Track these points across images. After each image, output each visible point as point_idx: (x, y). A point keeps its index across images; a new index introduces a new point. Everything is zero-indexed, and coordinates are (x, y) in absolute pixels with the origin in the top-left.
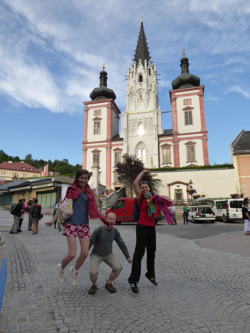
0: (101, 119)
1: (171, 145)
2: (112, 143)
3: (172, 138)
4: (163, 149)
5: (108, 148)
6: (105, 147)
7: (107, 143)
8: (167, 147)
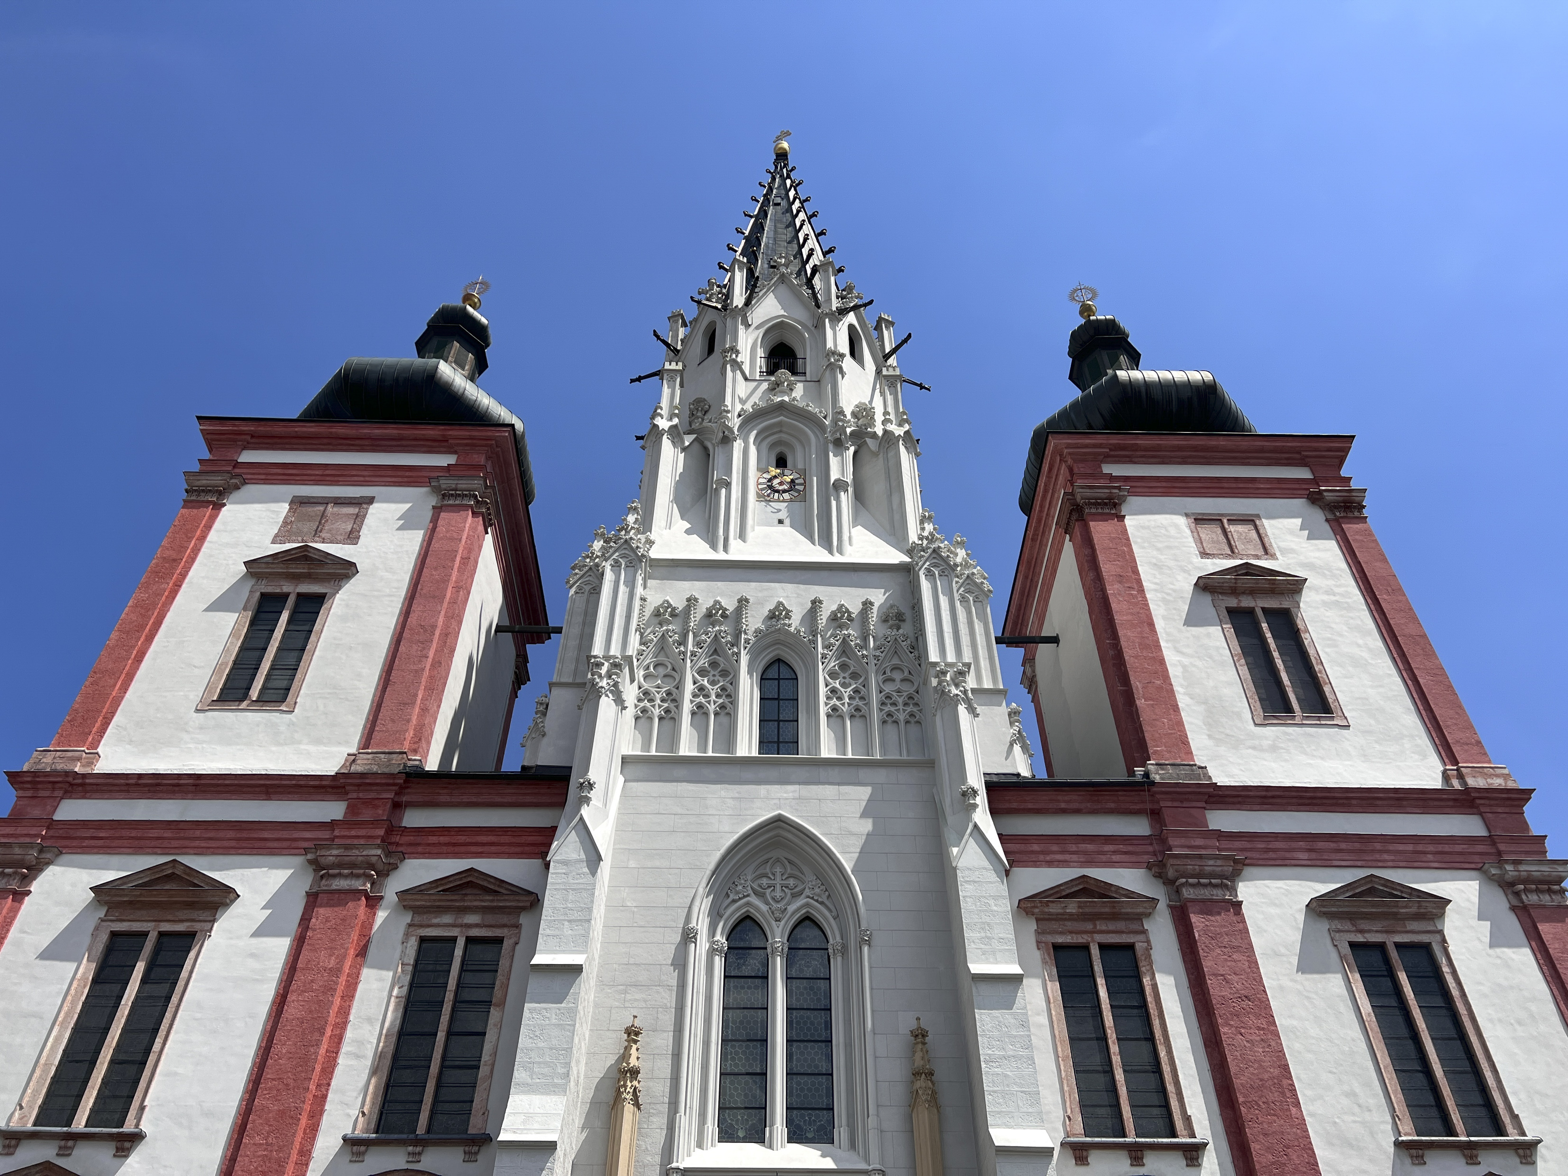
0: (347, 569)
1: (1154, 901)
2: (415, 818)
3: (1139, 827)
4: (1057, 947)
5: (340, 866)
6: (306, 851)
7: (351, 809)
8: (1101, 926)
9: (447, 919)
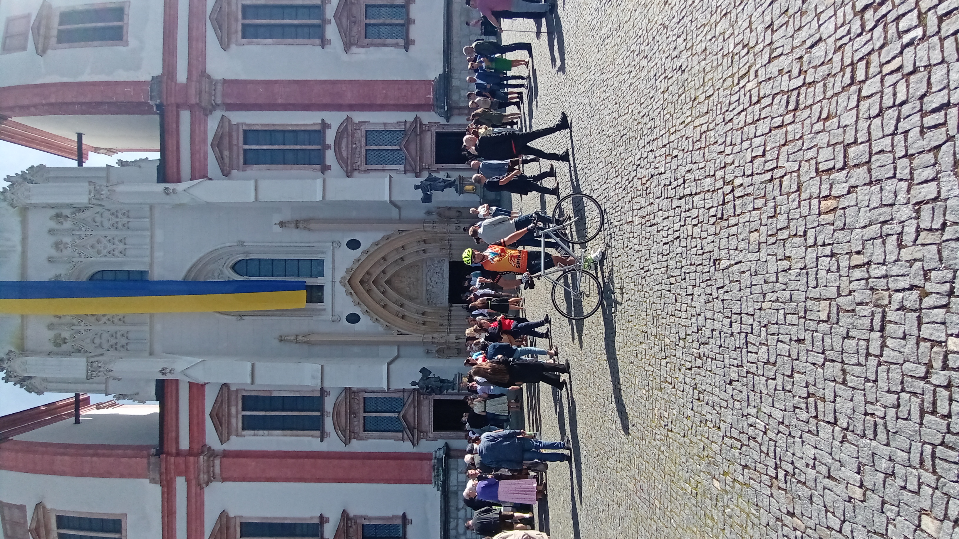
2: (184, 444)
3: (186, 115)
4: (245, 163)
5: (208, 472)
6: (202, 489)
7: (180, 475)
8: (235, 142)
9: (233, 421)
